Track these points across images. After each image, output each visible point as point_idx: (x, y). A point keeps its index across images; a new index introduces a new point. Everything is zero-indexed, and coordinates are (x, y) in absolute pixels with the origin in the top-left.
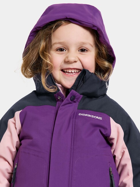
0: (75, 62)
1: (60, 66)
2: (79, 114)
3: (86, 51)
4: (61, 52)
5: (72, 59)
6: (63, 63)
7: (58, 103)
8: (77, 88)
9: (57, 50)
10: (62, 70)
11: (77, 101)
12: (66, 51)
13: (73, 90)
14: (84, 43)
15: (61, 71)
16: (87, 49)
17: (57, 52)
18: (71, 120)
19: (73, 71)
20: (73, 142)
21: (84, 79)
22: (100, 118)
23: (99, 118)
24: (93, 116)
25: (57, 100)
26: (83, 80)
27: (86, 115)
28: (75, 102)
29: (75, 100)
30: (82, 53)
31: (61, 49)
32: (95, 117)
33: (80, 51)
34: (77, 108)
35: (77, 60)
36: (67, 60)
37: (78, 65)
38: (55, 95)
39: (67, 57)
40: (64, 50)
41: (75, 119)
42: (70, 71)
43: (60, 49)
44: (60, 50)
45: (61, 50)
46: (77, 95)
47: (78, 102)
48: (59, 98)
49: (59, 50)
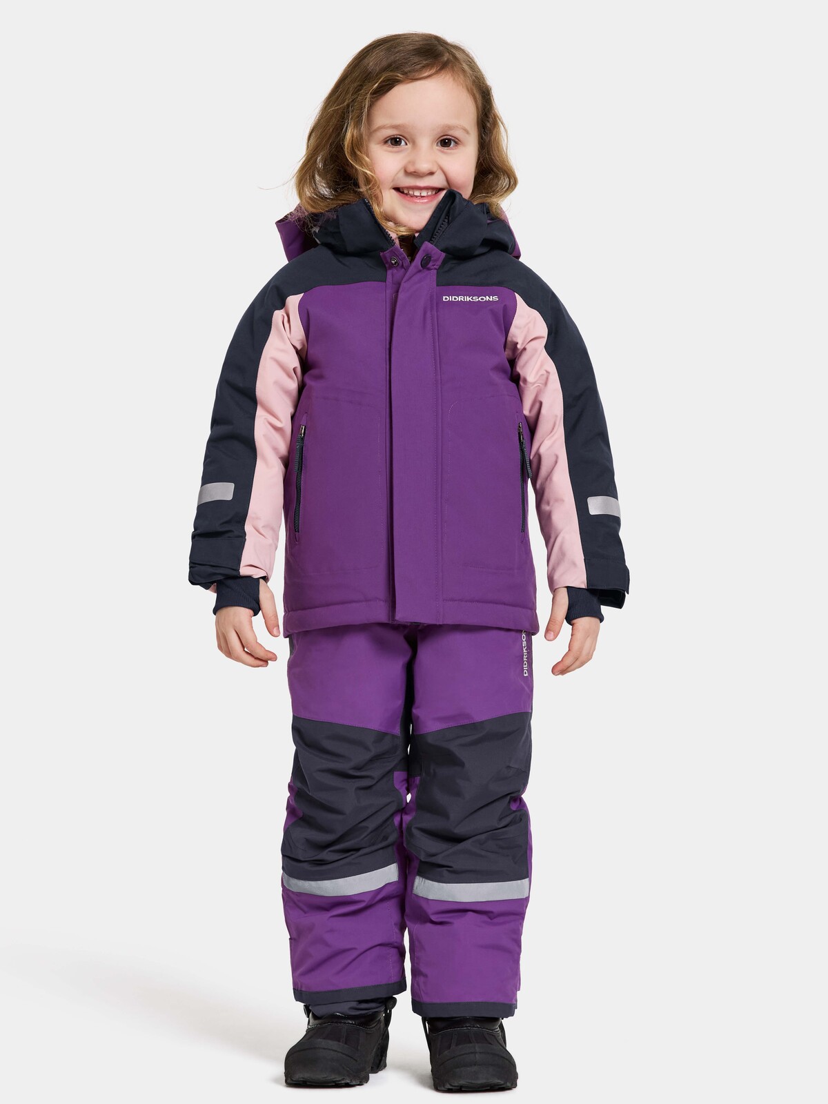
0: (432, 173)
1: (393, 180)
2: (444, 297)
3: (453, 143)
4: (396, 148)
5: (424, 166)
6: (401, 174)
7: (389, 272)
8: (432, 237)
9: (386, 142)
10: (397, 189)
11: (433, 267)
12: (406, 144)
13: (426, 242)
14: (450, 128)
15: (393, 191)
16: (456, 140)
17: (385, 147)
18: (428, 314)
19: (424, 193)
20: (438, 366)
21: (451, 212)
22: (495, 298)
23: (491, 299)
24: (476, 299)
25: (387, 265)
26: (448, 214)
27: (460, 298)
28: (429, 269)
29: (430, 265)
30: (445, 149)
31: (395, 139)
32: (482, 299)
33: (439, 144)
34: (435, 283)
35: (434, 169)
36: (411, 169)
37: (437, 181)
38: (381, 254)
39: (413, 163)
40: (403, 143)
41: (437, 312)
42: (417, 193)
43: (392, 139)
44: (393, 142)
45: (395, 141)
46: (433, 252)
47: (435, 269)
48: (393, 262)
49: (389, 142)
